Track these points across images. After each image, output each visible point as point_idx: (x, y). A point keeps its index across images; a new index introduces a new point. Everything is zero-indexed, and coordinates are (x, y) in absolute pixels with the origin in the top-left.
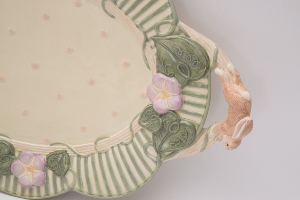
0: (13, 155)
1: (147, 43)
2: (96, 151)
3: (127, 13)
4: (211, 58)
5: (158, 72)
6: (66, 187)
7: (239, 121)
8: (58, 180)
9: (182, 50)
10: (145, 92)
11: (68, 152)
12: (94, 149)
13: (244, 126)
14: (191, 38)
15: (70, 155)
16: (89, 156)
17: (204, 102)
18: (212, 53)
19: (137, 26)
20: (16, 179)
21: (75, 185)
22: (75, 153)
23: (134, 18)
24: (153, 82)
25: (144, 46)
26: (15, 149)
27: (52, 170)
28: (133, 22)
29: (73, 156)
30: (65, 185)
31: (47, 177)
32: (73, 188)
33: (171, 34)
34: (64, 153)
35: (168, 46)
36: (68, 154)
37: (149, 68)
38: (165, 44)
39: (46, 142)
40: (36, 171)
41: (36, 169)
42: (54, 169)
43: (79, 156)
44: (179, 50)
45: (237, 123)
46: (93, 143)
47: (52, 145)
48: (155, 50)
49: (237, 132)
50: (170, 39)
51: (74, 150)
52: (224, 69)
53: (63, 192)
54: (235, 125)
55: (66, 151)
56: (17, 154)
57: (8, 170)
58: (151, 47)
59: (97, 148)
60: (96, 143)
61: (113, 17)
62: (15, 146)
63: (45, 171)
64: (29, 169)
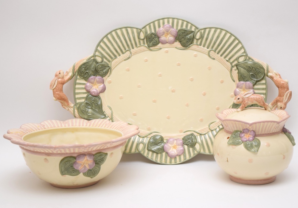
0: (163, 141)
1: (233, 68)
2: (209, 130)
3: (221, 56)
4: (266, 69)
5: (239, 81)
6: (196, 152)
7: (285, 93)
8: (191, 149)
9: (252, 66)
10: (233, 94)
11: (194, 134)
12: (209, 129)
13: (288, 95)
14: (255, 61)
15: (195, 135)
16: (206, 133)
17: (264, 92)
18: (266, 67)
19: (227, 61)
20: (167, 153)
21: (201, 150)
22: (198, 133)
23: (225, 57)
24: (238, 87)
25: (231, 70)
26: (164, 138)
27: (187, 145)
28: (224, 59)
29: (197, 136)
30: (195, 151)
31: (184, 149)
32: (200, 152)
33: (245, 60)
34: (192, 135)
35: (244, 66)
36: (194, 135)
37: (234, 81)
38: (243, 66)
39: (181, 131)
40: (178, 147)
41: (177, 146)
42: (188, 144)
43: (201, 135)
44: (250, 67)
45: (284, 94)
46: (208, 127)
47: (184, 132)
48: (237, 71)
49: (286, 99)
50: (245, 63)
51: (198, 132)
52: (272, 73)
53: (195, 155)
54: (284, 96)
55: (193, 134)
56: (165, 141)
57: (162, 150)
58: (235, 70)
59: (211, 128)
60: (209, 126)
61: (214, 59)
62: (163, 137)
63: (183, 146)
64: (174, 147)
